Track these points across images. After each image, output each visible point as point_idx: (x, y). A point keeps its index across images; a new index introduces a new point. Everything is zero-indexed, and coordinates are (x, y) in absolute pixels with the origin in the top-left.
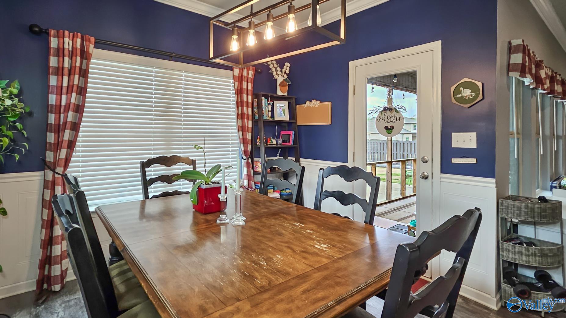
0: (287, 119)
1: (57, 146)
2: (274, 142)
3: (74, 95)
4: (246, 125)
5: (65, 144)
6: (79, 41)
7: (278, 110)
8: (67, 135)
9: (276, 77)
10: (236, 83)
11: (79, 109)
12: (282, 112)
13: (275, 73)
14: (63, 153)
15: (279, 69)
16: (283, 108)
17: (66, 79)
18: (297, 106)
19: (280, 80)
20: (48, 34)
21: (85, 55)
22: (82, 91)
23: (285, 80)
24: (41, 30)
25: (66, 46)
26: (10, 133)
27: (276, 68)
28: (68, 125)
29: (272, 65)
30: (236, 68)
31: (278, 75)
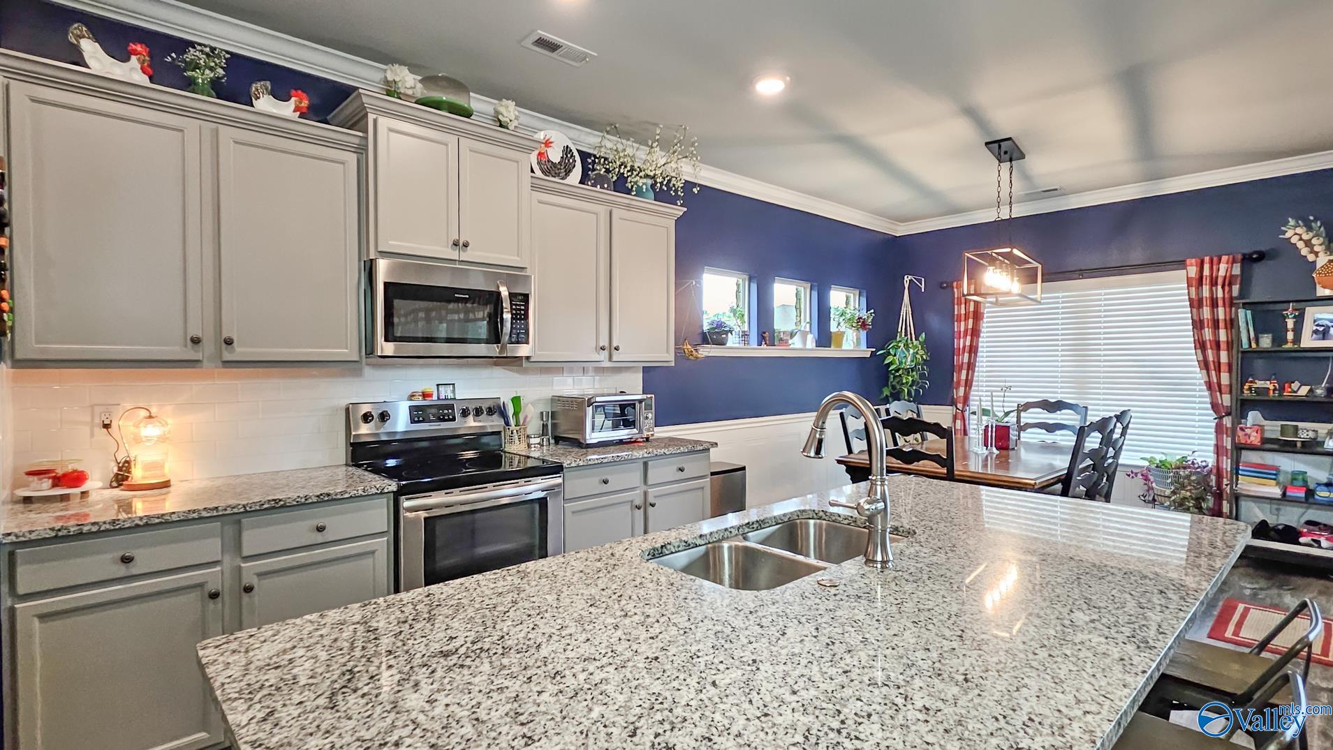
1: (958, 383)
2: (1304, 390)
3: (969, 337)
4: (1212, 358)
5: (964, 383)
9: (1311, 257)
10: (1193, 289)
11: (974, 350)
13: (1305, 252)
14: (963, 389)
20: (952, 284)
22: (976, 333)
24: (947, 284)
26: (916, 374)
28: (965, 366)
29: (1297, 237)
30: (1192, 265)
31: (1316, 254)
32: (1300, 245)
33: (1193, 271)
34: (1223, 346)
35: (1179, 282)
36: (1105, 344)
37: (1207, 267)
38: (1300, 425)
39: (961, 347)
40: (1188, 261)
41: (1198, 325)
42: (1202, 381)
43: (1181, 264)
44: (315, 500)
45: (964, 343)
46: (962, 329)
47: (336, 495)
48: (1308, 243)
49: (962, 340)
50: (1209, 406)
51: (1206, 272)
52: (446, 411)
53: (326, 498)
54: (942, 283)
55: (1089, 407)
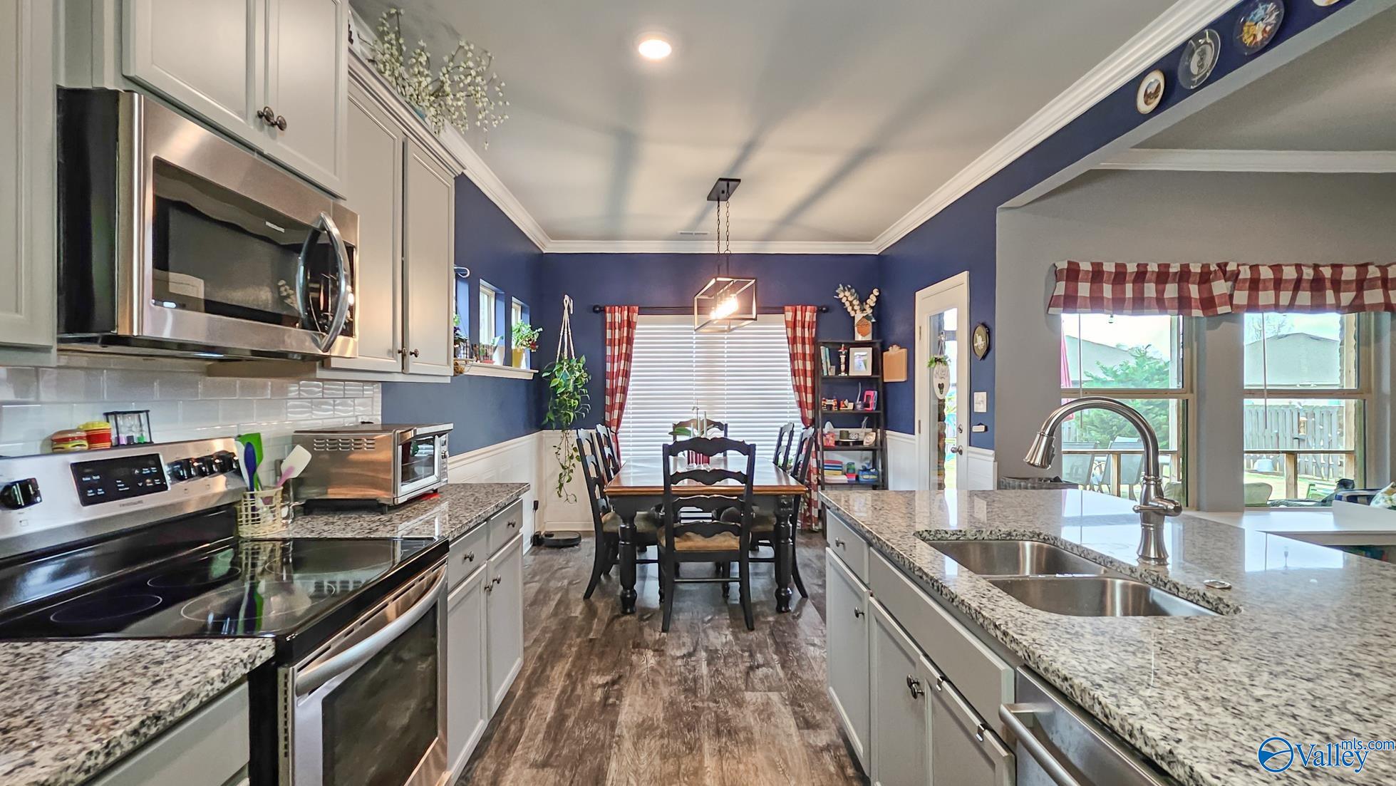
0: (869, 373)
1: (612, 407)
2: (851, 406)
3: (623, 362)
4: (802, 383)
5: (617, 406)
6: (626, 313)
7: (856, 360)
8: (618, 399)
9: (852, 314)
10: (789, 330)
11: (626, 374)
12: (863, 364)
13: (849, 309)
14: (616, 412)
15: (856, 302)
16: (865, 358)
17: (617, 348)
18: (885, 353)
19: (859, 316)
20: (604, 311)
21: (631, 325)
22: (628, 358)
23: (867, 317)
24: (600, 308)
25: (617, 320)
26: (579, 397)
27: (851, 302)
28: (619, 390)
29: (845, 298)
30: (788, 311)
31: (855, 311)
32: (847, 304)
33: (789, 316)
34: (809, 374)
35: (779, 323)
36: (728, 371)
37: (799, 313)
38: (850, 430)
39: (615, 370)
40: (786, 308)
41: (793, 357)
42: (794, 401)
43: (781, 311)
44: (128, 745)
45: (619, 366)
46: (616, 354)
47: (173, 710)
48: (851, 303)
49: (616, 364)
50: (800, 419)
51: (799, 317)
52: (146, 471)
53: (153, 730)
54: (595, 307)
55: (729, 425)
